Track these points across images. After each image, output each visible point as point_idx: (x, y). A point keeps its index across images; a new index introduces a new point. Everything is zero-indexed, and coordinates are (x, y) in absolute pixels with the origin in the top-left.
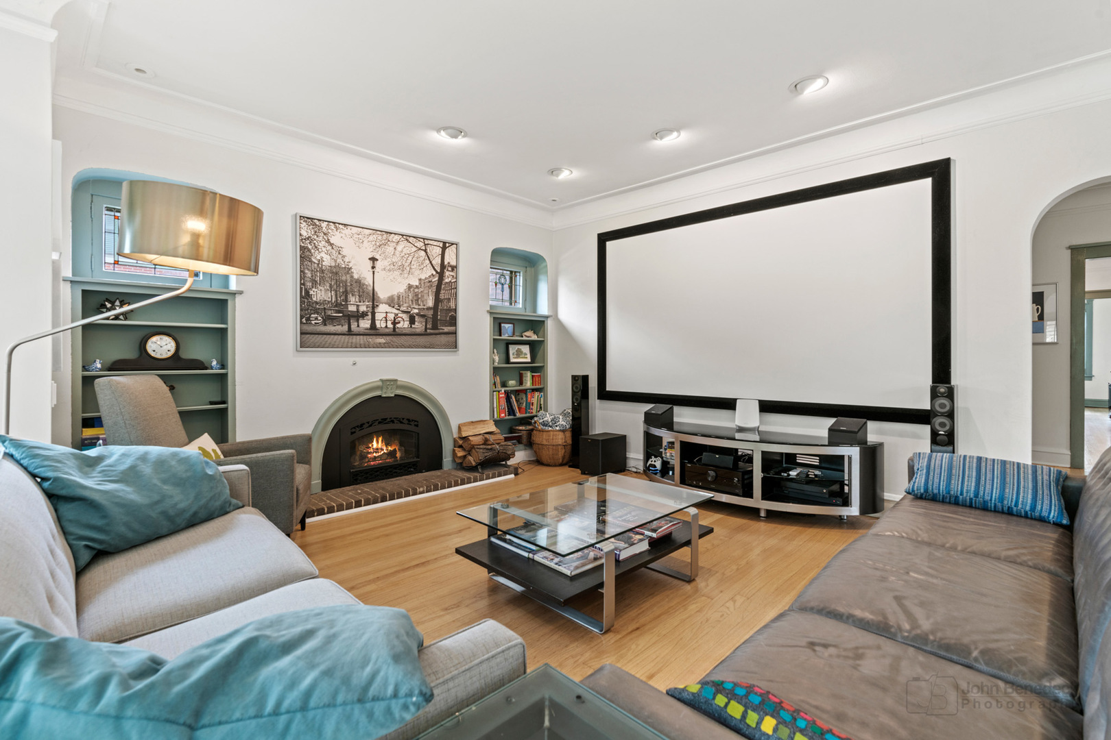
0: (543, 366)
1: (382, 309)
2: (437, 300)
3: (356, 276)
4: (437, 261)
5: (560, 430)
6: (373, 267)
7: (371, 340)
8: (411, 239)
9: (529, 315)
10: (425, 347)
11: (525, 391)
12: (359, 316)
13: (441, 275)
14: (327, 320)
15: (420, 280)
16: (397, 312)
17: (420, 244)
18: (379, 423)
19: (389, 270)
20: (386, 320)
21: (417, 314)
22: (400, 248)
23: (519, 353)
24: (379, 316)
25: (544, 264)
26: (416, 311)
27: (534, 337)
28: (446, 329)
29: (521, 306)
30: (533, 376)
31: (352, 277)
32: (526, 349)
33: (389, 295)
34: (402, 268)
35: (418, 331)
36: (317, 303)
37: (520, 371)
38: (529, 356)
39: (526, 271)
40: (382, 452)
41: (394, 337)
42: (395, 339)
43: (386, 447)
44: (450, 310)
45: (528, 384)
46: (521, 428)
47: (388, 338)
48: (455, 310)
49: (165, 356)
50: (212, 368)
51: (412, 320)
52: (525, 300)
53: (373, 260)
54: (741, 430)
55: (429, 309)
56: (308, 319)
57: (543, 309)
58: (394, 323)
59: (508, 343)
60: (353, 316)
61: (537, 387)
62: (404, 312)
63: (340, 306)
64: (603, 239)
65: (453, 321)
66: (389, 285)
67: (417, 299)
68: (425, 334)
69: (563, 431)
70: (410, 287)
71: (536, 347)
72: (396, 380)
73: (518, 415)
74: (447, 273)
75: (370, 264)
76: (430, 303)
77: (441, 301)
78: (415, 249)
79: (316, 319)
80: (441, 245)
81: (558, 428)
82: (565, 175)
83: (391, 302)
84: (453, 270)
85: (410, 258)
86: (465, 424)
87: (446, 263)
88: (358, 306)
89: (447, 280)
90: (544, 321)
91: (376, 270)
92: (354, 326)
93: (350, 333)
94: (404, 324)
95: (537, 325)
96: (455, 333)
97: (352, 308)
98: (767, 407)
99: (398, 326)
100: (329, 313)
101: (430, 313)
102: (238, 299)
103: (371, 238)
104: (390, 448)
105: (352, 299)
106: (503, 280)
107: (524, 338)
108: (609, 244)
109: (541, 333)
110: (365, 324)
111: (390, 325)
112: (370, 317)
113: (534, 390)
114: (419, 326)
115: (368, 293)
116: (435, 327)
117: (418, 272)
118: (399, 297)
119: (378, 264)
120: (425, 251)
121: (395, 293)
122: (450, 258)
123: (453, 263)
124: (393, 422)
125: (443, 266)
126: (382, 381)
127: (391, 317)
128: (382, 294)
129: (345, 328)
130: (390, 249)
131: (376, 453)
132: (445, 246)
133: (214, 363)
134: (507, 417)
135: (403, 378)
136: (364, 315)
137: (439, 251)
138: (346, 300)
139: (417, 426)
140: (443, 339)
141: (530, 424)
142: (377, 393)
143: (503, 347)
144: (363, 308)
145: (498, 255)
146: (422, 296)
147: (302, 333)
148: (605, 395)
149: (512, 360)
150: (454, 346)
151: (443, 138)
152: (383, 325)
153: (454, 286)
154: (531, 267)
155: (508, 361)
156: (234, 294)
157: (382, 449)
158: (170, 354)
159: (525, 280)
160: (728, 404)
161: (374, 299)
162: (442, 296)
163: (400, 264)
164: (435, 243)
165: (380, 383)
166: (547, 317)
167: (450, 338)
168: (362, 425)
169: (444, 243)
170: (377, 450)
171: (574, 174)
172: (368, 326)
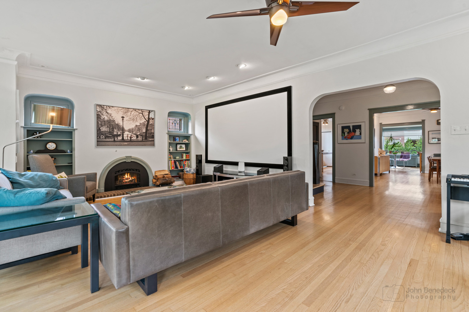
0: (190, 152)
1: (126, 133)
2: (147, 130)
3: (116, 123)
4: (147, 117)
5: (192, 174)
6: (123, 120)
7: (122, 143)
8: (137, 110)
9: (185, 134)
10: (142, 146)
11: (182, 160)
12: (118, 136)
13: (148, 121)
14: (106, 137)
15: (140, 123)
16: (132, 134)
17: (140, 112)
18: (125, 170)
19: (129, 121)
20: (128, 137)
21: (139, 135)
22: (132, 113)
23: (181, 147)
24: (125, 136)
25: (190, 116)
26: (139, 134)
27: (187, 142)
28: (150, 139)
29: (183, 131)
30: (186, 155)
31: (115, 123)
32: (184, 146)
33: (129, 128)
34: (133, 120)
35: (140, 140)
36: (103, 132)
37: (181, 153)
38: (184, 148)
39: (184, 119)
40: (129, 180)
41: (130, 142)
42: (131, 143)
43: (131, 177)
44: (152, 133)
45: (184, 158)
46: (180, 173)
47: (128, 143)
48: (154, 133)
49: (52, 149)
50: (68, 153)
51: (137, 137)
52: (184, 129)
53: (123, 117)
54: (240, 172)
55: (143, 133)
56: (100, 137)
57: (190, 132)
58: (131, 138)
59: (177, 144)
60: (116, 136)
61: (188, 159)
62: (134, 134)
63: (111, 133)
64: (207, 108)
65: (153, 137)
66: (128, 125)
67: (139, 130)
68: (142, 141)
69: (193, 174)
70: (136, 126)
71: (187, 145)
72: (131, 157)
73: (179, 168)
74: (151, 121)
75: (122, 119)
76: (144, 131)
77: (148, 130)
78: (138, 113)
79: (103, 137)
80: (148, 111)
81: (191, 173)
82: (187, 88)
83: (129, 131)
84: (153, 120)
85: (136, 116)
86: (157, 171)
87: (150, 117)
88: (117, 132)
89: (150, 123)
90: (190, 136)
91: (124, 121)
92: (116, 139)
93: (114, 141)
94: (134, 138)
95: (188, 137)
96: (154, 141)
97: (115, 133)
98: (247, 165)
99: (132, 138)
100: (107, 135)
101: (145, 134)
102: (76, 131)
103: (122, 110)
104: (133, 178)
105: (115, 130)
106: (175, 122)
107: (183, 142)
108: (209, 110)
109: (189, 141)
110: (120, 138)
111: (129, 138)
112: (122, 136)
113: (186, 160)
114: (140, 138)
115: (121, 128)
116: (146, 139)
117: (139, 121)
118: (132, 129)
119: (125, 119)
120: (142, 114)
121: (131, 128)
122: (152, 115)
123: (153, 117)
124: (130, 170)
125: (149, 118)
126: (126, 156)
127: (129, 136)
128: (126, 128)
129: (113, 139)
130: (129, 114)
131: (127, 180)
132: (149, 112)
133: (69, 151)
134: (175, 169)
135: (133, 156)
136: (119, 135)
137: (147, 113)
138: (113, 131)
139: (139, 171)
140: (149, 143)
141: (183, 172)
142: (124, 161)
143: (175, 145)
144: (119, 133)
145: (171, 114)
146: (141, 129)
147: (97, 142)
148: (208, 161)
149: (178, 150)
150: (153, 145)
151: (139, 79)
152: (127, 138)
153: (153, 125)
154: (186, 117)
155: (177, 150)
156: (74, 130)
157: (129, 179)
158: (54, 148)
159: (184, 122)
161: (123, 130)
162: (148, 128)
163: (133, 118)
164: (146, 111)
165: (125, 157)
166: (191, 135)
167: (152, 142)
168: (119, 171)
169: (149, 111)
170: (127, 179)
171: (190, 88)
172: (121, 139)
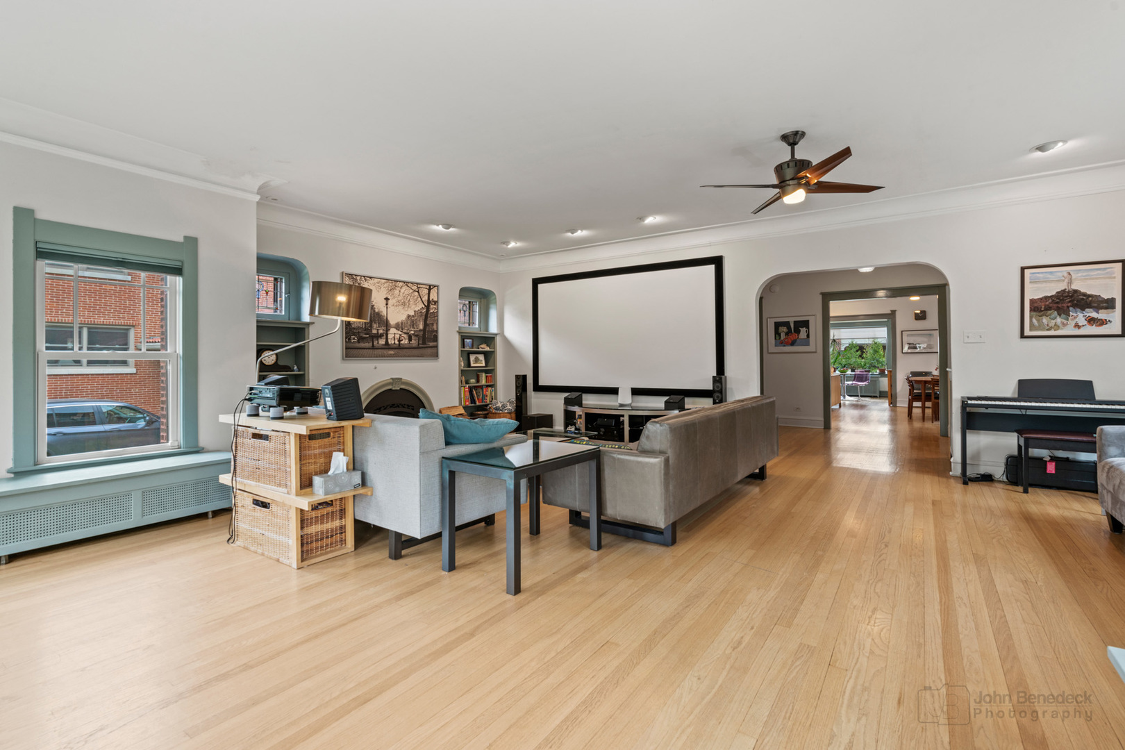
0: (494, 369)
1: (392, 331)
2: (426, 325)
3: (377, 310)
4: (425, 299)
5: (507, 413)
6: (387, 304)
7: (385, 352)
8: (409, 285)
9: (483, 333)
10: (418, 357)
11: (481, 387)
12: (379, 336)
13: (428, 307)
14: (361, 339)
15: (415, 311)
16: (401, 333)
17: (415, 288)
18: (391, 407)
19: (396, 306)
20: (395, 339)
21: (413, 334)
22: (402, 291)
23: (477, 360)
24: (390, 336)
25: (493, 297)
26: (412, 332)
27: (487, 349)
28: (431, 344)
29: (477, 326)
30: (487, 376)
31: (374, 311)
32: (481, 357)
33: (396, 322)
34: (404, 304)
35: (414, 345)
36: (354, 328)
37: (477, 373)
38: (483, 362)
39: (481, 302)
41: (399, 351)
42: (400, 351)
44: (433, 331)
45: (483, 382)
46: (479, 413)
47: (396, 351)
48: (437, 331)
49: (270, 364)
50: (293, 371)
51: (410, 339)
52: (480, 322)
53: (387, 299)
54: (621, 405)
55: (420, 330)
56: (349, 339)
57: (493, 328)
58: (399, 341)
59: (469, 353)
60: (375, 337)
61: (490, 384)
62: (405, 333)
63: (368, 328)
64: (536, 282)
65: (435, 339)
66: (396, 315)
67: (413, 324)
68: (417, 348)
69: (510, 413)
70: (409, 316)
71: (489, 356)
72: (401, 379)
73: (478, 404)
74: (432, 306)
75: (384, 302)
76: (421, 327)
77: (428, 325)
78: (412, 291)
79: (354, 339)
80: (428, 287)
81: (506, 411)
82: (512, 245)
83: (398, 326)
84: (435, 304)
85: (409, 297)
86: (444, 409)
87: (431, 299)
88: (378, 330)
89: (431, 311)
90: (494, 338)
91: (389, 306)
92: (375, 343)
93: (373, 348)
94: (405, 342)
95: (489, 340)
96: (436, 347)
97: (374, 331)
98: (636, 392)
99: (402, 342)
100: (361, 335)
101: (421, 333)
102: (311, 328)
103: (386, 285)
105: (375, 326)
106: (465, 308)
107: (480, 349)
108: (540, 286)
109: (492, 346)
110: (382, 341)
111: (397, 342)
112: (385, 337)
113: (488, 386)
114: (414, 342)
115: (384, 321)
116: (424, 343)
117: (413, 306)
118: (402, 323)
119: (390, 302)
120: (418, 292)
121: (400, 321)
122: (433, 296)
123: (435, 299)
124: (399, 407)
125: (429, 301)
126: (392, 379)
127: (397, 336)
128: (392, 322)
129: (371, 344)
130: (397, 292)
132: (430, 288)
133: (295, 368)
134: (470, 405)
135: (405, 377)
136: (381, 336)
137: (426, 291)
138: (371, 326)
139: (413, 409)
140: (429, 351)
141: (486, 410)
142: (390, 387)
143: (466, 355)
144: (381, 331)
145: (464, 292)
146: (416, 322)
147: (346, 348)
148: (538, 388)
149: (472, 365)
150: (436, 355)
151: (440, 228)
152: (393, 342)
153: (436, 315)
154: (484, 298)
155: (469, 365)
156: (308, 324)
158: (273, 362)
159: (480, 308)
160: (614, 391)
161: (387, 325)
162: (428, 322)
163: (403, 301)
164: (424, 286)
165: (391, 381)
166: (496, 334)
167: (433, 350)
168: (380, 409)
169: (430, 286)
171: (519, 244)
172: (384, 343)
